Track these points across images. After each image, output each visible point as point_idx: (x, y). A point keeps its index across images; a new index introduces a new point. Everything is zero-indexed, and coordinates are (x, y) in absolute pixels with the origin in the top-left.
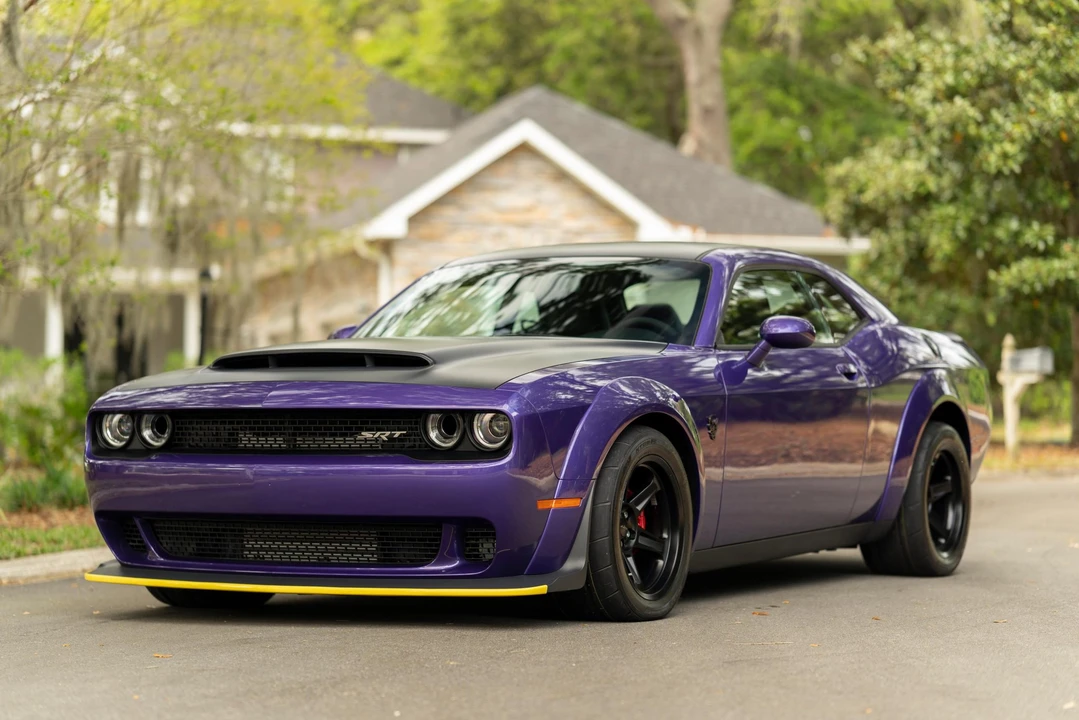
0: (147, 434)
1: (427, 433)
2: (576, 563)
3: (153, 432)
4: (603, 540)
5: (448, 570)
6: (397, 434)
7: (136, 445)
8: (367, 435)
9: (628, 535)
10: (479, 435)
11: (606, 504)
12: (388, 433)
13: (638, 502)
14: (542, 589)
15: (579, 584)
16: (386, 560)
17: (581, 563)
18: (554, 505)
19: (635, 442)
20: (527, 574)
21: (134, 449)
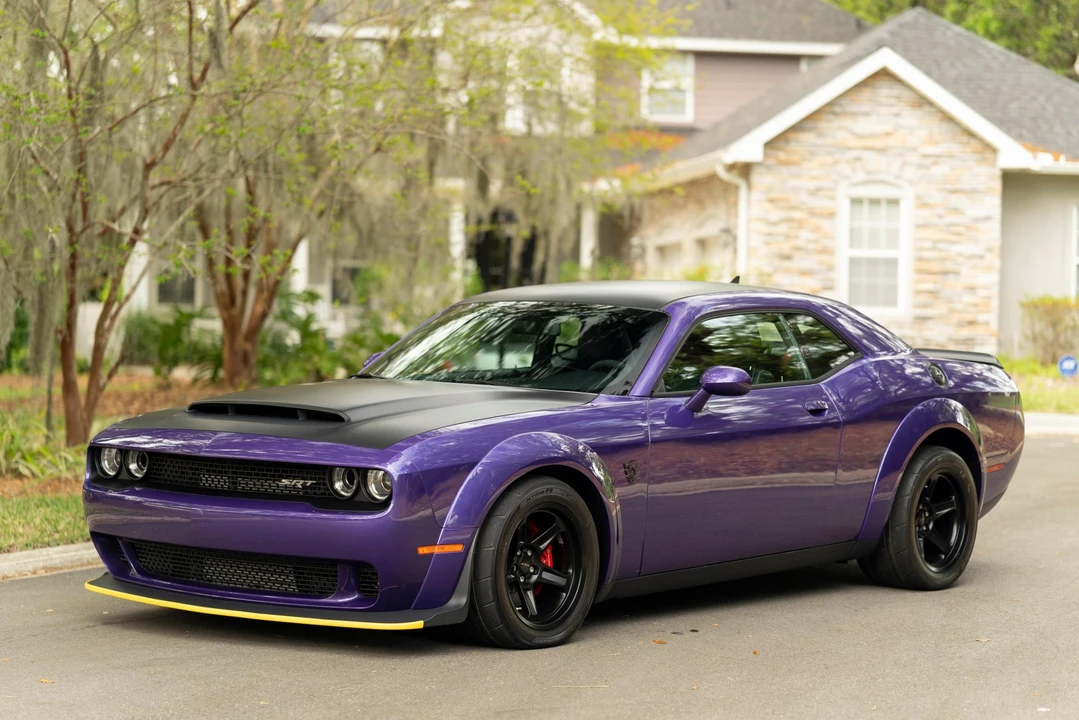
0: (133, 467)
1: (332, 485)
2: (459, 600)
3: (138, 465)
4: (486, 580)
5: (345, 603)
6: (309, 483)
7: (124, 476)
8: (285, 482)
9: (532, 571)
10: (373, 489)
11: (490, 548)
12: (302, 482)
13: (542, 541)
14: (419, 624)
15: (461, 619)
16: (304, 592)
17: (463, 600)
18: (437, 550)
19: (527, 492)
20: (414, 609)
21: (122, 480)
